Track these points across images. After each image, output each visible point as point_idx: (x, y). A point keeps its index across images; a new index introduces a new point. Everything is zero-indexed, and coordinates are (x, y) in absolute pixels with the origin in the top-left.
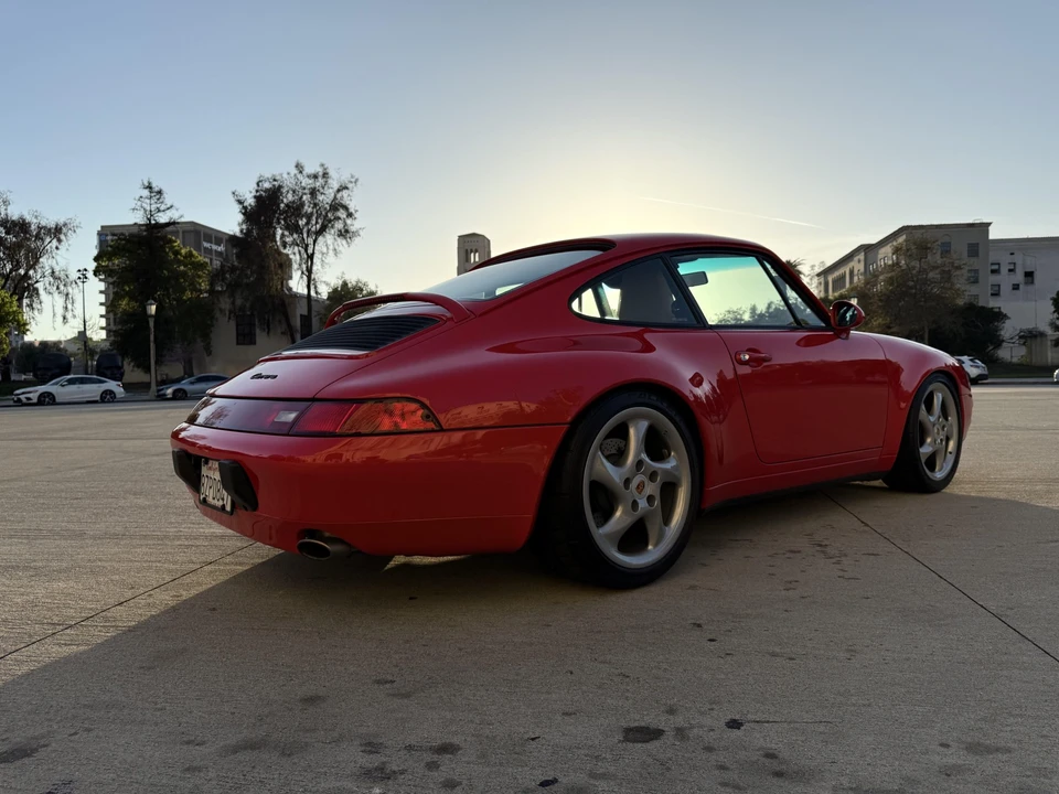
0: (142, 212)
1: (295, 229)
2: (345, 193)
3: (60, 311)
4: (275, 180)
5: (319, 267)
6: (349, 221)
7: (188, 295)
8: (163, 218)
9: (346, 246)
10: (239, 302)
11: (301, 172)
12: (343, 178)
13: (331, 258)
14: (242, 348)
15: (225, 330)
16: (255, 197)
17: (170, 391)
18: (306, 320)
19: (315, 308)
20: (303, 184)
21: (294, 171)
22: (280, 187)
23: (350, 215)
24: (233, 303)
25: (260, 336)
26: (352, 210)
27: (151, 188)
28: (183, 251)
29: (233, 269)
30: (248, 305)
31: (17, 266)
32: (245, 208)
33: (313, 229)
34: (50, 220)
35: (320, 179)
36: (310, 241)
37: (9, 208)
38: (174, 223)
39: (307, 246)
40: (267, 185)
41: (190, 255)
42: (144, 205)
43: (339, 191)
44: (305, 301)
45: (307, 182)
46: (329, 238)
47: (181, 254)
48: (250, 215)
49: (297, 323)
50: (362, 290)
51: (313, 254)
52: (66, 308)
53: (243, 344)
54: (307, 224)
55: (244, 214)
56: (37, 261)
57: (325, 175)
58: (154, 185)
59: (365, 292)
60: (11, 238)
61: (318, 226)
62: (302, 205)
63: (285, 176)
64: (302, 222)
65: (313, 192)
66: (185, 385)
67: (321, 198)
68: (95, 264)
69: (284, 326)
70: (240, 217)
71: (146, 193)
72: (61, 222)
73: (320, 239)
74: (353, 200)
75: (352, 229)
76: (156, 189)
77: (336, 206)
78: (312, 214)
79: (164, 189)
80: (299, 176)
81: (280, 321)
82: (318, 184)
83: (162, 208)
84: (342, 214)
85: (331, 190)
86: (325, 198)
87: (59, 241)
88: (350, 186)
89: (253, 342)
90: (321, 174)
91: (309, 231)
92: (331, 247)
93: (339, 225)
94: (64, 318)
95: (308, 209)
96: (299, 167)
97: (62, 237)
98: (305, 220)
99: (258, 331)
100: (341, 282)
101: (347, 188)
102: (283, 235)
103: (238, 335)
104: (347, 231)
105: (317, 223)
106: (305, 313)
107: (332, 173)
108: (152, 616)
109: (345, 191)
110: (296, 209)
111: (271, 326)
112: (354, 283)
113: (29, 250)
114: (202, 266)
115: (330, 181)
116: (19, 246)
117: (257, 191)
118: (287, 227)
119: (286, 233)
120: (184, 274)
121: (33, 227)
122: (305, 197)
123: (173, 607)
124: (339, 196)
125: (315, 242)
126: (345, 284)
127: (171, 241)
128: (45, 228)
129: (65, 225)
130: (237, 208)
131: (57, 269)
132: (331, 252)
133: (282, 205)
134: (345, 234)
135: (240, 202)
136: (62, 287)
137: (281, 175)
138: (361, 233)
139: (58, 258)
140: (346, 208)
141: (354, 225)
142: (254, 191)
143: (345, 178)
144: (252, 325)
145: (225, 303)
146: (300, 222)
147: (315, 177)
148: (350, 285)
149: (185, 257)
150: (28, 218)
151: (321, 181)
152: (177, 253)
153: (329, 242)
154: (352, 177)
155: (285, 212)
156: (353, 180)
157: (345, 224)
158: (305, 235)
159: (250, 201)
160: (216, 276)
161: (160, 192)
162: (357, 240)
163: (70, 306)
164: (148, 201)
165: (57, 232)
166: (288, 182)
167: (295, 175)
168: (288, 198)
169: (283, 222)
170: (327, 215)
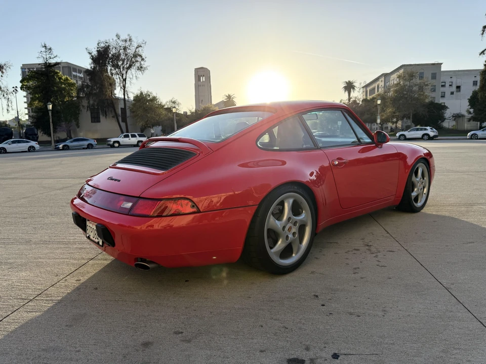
0: (42, 59)
1: (116, 66)
2: (140, 49)
3: (5, 107)
4: (106, 43)
5: (129, 85)
6: (142, 63)
7: (67, 99)
8: (53, 61)
9: (141, 74)
10: (91, 102)
11: (119, 39)
12: (139, 41)
13: (134, 80)
14: (94, 124)
15: (85, 116)
16: (97, 51)
17: (61, 146)
18: (124, 110)
19: (128, 105)
20: (120, 45)
21: (115, 38)
22: (109, 46)
23: (143, 59)
24: (89, 102)
25: (102, 118)
26: (144, 57)
27: (46, 47)
28: (63, 78)
29: (87, 86)
30: (96, 104)
32: (92, 56)
33: (125, 66)
35: (128, 42)
36: (124, 72)
39: (123, 74)
40: (102, 45)
41: (67, 79)
42: (43, 56)
43: (137, 48)
44: (123, 101)
45: (122, 44)
46: (133, 71)
47: (62, 79)
48: (95, 60)
49: (120, 112)
50: (150, 96)
51: (126, 79)
52: (8, 105)
53: (95, 122)
54: (123, 64)
55: (92, 59)
57: (130, 40)
58: (47, 46)
59: (151, 97)
61: (128, 65)
62: (120, 55)
63: (111, 40)
64: (120, 63)
65: (125, 48)
66: (68, 143)
67: (128, 51)
68: (21, 84)
69: (113, 114)
70: (90, 61)
71: (44, 49)
72: (3, 63)
73: (129, 71)
74: (144, 52)
75: (144, 66)
76: (48, 48)
77: (136, 55)
78: (124, 59)
79: (52, 48)
80: (118, 40)
81: (111, 111)
82: (127, 44)
83: (52, 57)
84: (139, 59)
85: (133, 48)
86: (131, 52)
88: (142, 45)
89: (99, 121)
90: (128, 39)
91: (123, 67)
92: (134, 75)
93: (138, 64)
94: (8, 110)
95: (123, 57)
96: (118, 36)
97: (4, 71)
98: (121, 62)
99: (101, 116)
100: (139, 92)
101: (141, 46)
102: (111, 69)
103: (91, 118)
104: (141, 67)
105: (127, 63)
106: (123, 107)
107: (133, 39)
108: (68, 293)
110: (117, 57)
111: (107, 114)
112: (146, 93)
114: (73, 85)
115: (133, 43)
117: (98, 48)
118: (113, 66)
119: (113, 68)
120: (64, 89)
122: (121, 51)
123: (77, 287)
124: (137, 50)
125: (126, 72)
126: (141, 93)
127: (57, 73)
129: (5, 65)
130: (89, 56)
131: (3, 86)
132: (134, 78)
133: (110, 55)
134: (140, 68)
135: (90, 53)
136: (5, 95)
137: (109, 40)
138: (148, 68)
139: (3, 81)
140: (141, 56)
141: (144, 64)
142: (96, 48)
143: (140, 41)
144: (98, 114)
145: (85, 103)
146: (119, 63)
147: (126, 41)
148: (144, 94)
149: (64, 80)
151: (128, 43)
152: (60, 78)
153: (133, 73)
154: (143, 41)
155: (111, 58)
156: (144, 42)
157: (141, 64)
158: (122, 70)
159: (95, 53)
160: (80, 90)
161: (50, 49)
162: (146, 71)
163: (10, 105)
164: (45, 53)
166: (113, 44)
167: (116, 40)
168: (113, 51)
169: (111, 63)
170: (132, 60)
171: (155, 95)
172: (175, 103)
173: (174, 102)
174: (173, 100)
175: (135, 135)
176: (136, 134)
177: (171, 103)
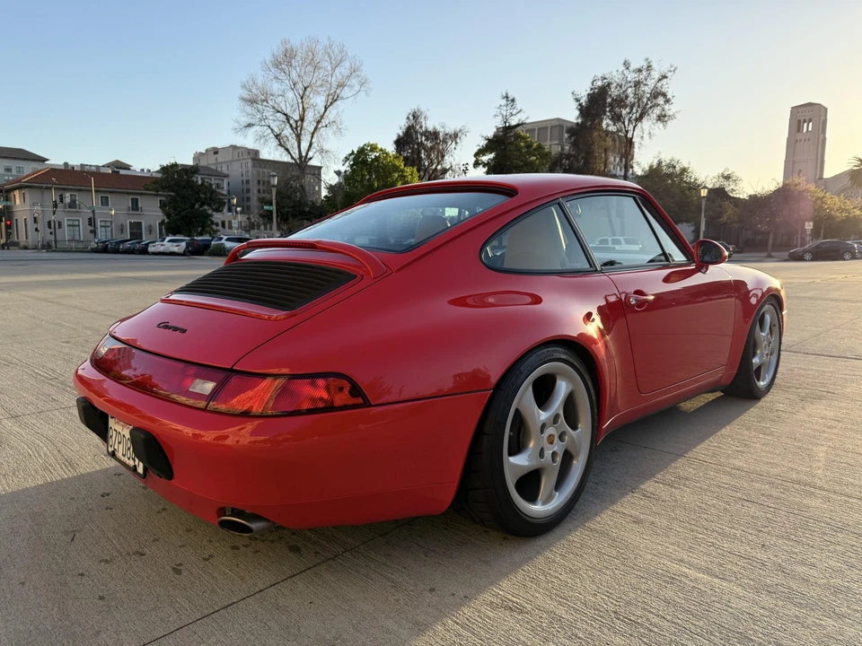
0: (501, 117)
1: (617, 118)
2: (664, 82)
4: (605, 79)
6: (667, 107)
8: (514, 122)
9: (662, 129)
11: (628, 68)
12: (662, 69)
16: (589, 95)
20: (629, 79)
21: (622, 68)
22: (609, 84)
23: (667, 101)
26: (669, 96)
27: (507, 97)
28: (534, 145)
29: (568, 156)
31: (431, 163)
32: (580, 105)
33: (634, 117)
34: (450, 129)
35: (644, 73)
36: (631, 127)
37: (428, 122)
38: (522, 124)
39: (627, 132)
40: (599, 83)
41: (538, 147)
42: (502, 111)
43: (660, 80)
45: (631, 76)
46: (646, 124)
47: (532, 147)
48: (584, 111)
50: (674, 167)
51: (632, 139)
54: (630, 113)
55: (580, 110)
56: (443, 156)
57: (649, 67)
58: (509, 95)
59: (678, 168)
60: (429, 144)
61: (638, 114)
62: (627, 97)
63: (615, 73)
65: (637, 84)
67: (643, 88)
68: (475, 159)
70: (577, 113)
71: (504, 102)
72: (458, 130)
73: (639, 124)
74: (669, 87)
75: (670, 113)
76: (511, 98)
77: (656, 94)
78: (634, 103)
79: (516, 98)
80: (626, 72)
82: (642, 77)
83: (514, 113)
84: (661, 100)
85: (653, 81)
86: (647, 89)
87: (456, 143)
88: (669, 75)
90: (645, 67)
91: (629, 120)
92: (647, 132)
93: (657, 111)
95: (631, 99)
96: (626, 64)
97: (458, 140)
98: (628, 110)
100: (655, 162)
101: (665, 77)
102: (608, 125)
104: (664, 116)
105: (637, 111)
107: (654, 65)
109: (665, 80)
110: (620, 102)
112: (668, 161)
113: (439, 151)
114: (546, 155)
115: (652, 73)
116: (432, 148)
117: (591, 89)
118: (612, 119)
119: (611, 122)
120: (531, 163)
121: (441, 135)
122: (630, 90)
124: (659, 84)
125: (634, 128)
126: (660, 163)
127: (525, 138)
128: (446, 135)
129: (460, 130)
130: (575, 105)
131: (454, 164)
132: (646, 136)
133: (609, 100)
134: (662, 118)
135: (577, 100)
137: (611, 73)
138: (677, 115)
139: (454, 155)
140: (664, 95)
141: (670, 109)
142: (589, 90)
143: (664, 70)
146: (624, 112)
147: (640, 71)
148: (664, 164)
149: (535, 150)
150: (439, 128)
152: (529, 146)
153: (647, 126)
154: (672, 67)
155: (611, 105)
156: (672, 69)
157: (663, 110)
158: (626, 123)
159: (584, 101)
161: (513, 100)
164: (505, 108)
165: (455, 136)
166: (616, 78)
167: (623, 72)
168: (614, 92)
169: (608, 114)
170: (647, 104)
171: (686, 166)
172: (730, 178)
173: (727, 178)
174: (726, 174)
175: (619, 240)
176: (621, 238)
177: (721, 179)
